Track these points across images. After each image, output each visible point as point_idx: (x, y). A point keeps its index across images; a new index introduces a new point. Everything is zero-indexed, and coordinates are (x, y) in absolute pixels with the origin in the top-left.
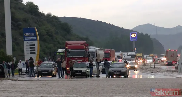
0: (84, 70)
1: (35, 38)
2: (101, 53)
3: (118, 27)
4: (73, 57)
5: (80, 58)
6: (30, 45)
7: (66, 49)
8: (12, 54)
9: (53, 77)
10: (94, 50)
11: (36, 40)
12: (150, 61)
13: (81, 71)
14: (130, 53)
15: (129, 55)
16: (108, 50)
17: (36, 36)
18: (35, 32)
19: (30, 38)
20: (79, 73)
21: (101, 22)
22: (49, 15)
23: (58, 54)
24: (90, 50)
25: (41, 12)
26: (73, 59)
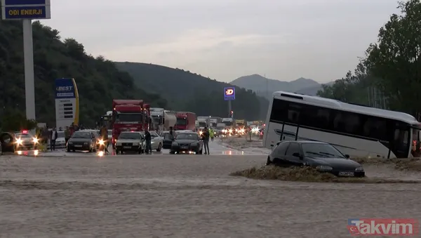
0: (135, 142)
1: (72, 94)
2: (171, 118)
3: (208, 79)
4: (124, 123)
5: (135, 126)
6: (65, 105)
7: (114, 111)
8: (34, 118)
9: (90, 151)
10: (161, 113)
11: (74, 97)
12: (255, 130)
13: (131, 144)
14: (224, 119)
15: (224, 122)
16: (184, 114)
17: (73, 91)
18: (72, 85)
19: (65, 94)
20: (128, 147)
21: (183, 70)
22: (100, 59)
23: (105, 118)
24: (152, 113)
25: (88, 54)
26: (123, 125)
